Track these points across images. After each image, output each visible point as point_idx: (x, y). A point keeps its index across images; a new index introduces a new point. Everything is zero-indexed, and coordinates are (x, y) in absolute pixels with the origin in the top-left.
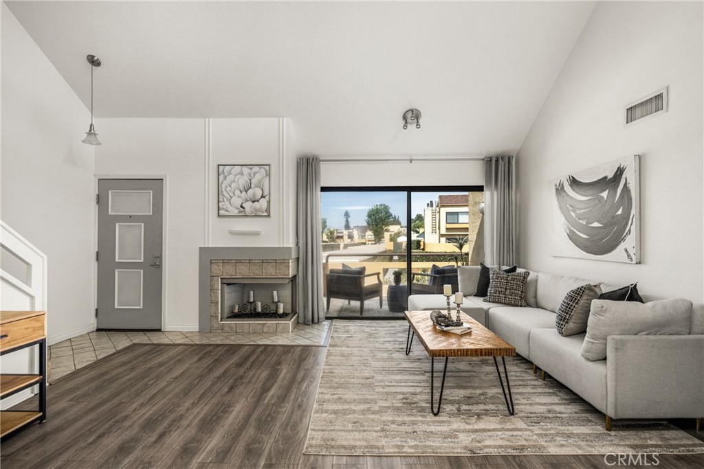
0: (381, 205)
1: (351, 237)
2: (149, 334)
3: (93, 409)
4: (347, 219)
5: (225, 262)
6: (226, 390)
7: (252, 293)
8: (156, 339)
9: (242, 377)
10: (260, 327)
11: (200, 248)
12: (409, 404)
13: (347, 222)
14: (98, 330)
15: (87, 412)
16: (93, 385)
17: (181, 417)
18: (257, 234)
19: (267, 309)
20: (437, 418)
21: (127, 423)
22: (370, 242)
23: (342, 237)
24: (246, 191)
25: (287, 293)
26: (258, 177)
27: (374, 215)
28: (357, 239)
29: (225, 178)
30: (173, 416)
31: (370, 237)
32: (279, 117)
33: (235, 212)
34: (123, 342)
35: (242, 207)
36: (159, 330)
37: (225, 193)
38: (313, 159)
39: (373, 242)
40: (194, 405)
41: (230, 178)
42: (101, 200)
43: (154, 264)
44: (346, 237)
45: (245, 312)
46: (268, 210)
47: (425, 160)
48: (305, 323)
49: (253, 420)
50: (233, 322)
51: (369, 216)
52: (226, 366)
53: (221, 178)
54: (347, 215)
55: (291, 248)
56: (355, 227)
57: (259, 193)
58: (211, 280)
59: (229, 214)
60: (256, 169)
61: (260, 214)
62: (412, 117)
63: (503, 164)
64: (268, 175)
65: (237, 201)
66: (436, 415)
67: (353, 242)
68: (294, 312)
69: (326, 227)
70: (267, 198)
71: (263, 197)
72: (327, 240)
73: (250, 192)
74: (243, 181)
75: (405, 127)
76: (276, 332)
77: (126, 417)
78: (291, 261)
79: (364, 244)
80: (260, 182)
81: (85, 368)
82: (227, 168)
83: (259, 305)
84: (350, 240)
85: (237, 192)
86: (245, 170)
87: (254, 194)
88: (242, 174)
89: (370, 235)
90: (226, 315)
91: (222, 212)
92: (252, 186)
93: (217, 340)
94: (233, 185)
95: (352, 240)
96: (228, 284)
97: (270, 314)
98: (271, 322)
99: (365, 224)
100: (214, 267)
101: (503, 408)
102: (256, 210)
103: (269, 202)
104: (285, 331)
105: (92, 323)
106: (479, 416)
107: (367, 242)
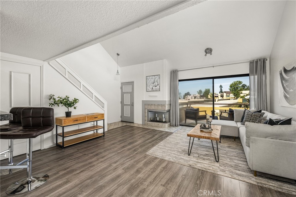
0: (237, 81)
1: (222, 96)
2: (131, 123)
3: (113, 136)
4: (221, 88)
5: (148, 105)
6: (139, 138)
7: (157, 115)
8: (132, 125)
9: (144, 136)
10: (157, 125)
11: (142, 101)
12: (184, 151)
13: (221, 89)
14: (121, 121)
15: (111, 136)
16: (114, 132)
17: (127, 141)
18: (156, 96)
19: (160, 120)
20: (189, 156)
21: (116, 140)
22: (232, 99)
23: (218, 97)
24: (153, 84)
25: (167, 116)
26: (157, 79)
27: (233, 86)
28: (225, 97)
29: (148, 80)
30: (125, 141)
31: (232, 96)
32: (162, 59)
33: (151, 90)
34: (125, 124)
35: (152, 88)
36: (133, 123)
37: (148, 85)
38: (175, 71)
39: (234, 99)
40: (130, 139)
41: (149, 80)
42: (121, 88)
43: (132, 105)
44: (219, 97)
45: (154, 120)
46: (159, 89)
47: (219, 66)
48: (173, 126)
49: (140, 145)
50: (151, 123)
51: (231, 87)
52: (143, 133)
53: (147, 80)
54: (221, 87)
55: (166, 101)
56: (224, 92)
57: (157, 84)
58: (145, 110)
59: (149, 91)
60: (156, 76)
61: (157, 90)
62: (208, 51)
63: (260, 63)
64: (159, 78)
65: (151, 87)
66: (189, 155)
67: (223, 99)
68: (170, 122)
69: (210, 92)
70: (159, 85)
71: (158, 85)
72: (210, 98)
73: (155, 83)
74: (152, 81)
75: (206, 55)
76: (162, 127)
77: (117, 139)
78: (166, 105)
79: (230, 99)
80: (157, 80)
81: (114, 129)
82: (149, 77)
83: (158, 118)
84: (222, 98)
85: (151, 84)
86: (153, 77)
87: (156, 84)
88: (152, 78)
89: (232, 95)
90: (149, 120)
91: (147, 90)
92: (155, 82)
93: (145, 127)
94: (150, 82)
95: (223, 98)
96: (150, 111)
97: (161, 121)
98: (160, 124)
99: (229, 91)
100: (146, 106)
101: (213, 159)
102: (156, 89)
103: (160, 86)
104: (165, 127)
105: (120, 119)
106: (204, 159)
107: (231, 99)
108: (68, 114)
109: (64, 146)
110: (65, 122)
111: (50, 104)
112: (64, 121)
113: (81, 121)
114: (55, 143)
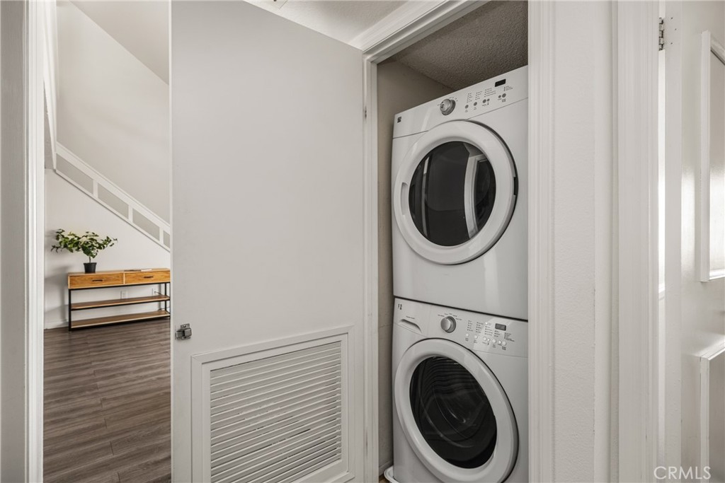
108: (89, 268)
109: (72, 327)
110: (74, 282)
111: (54, 247)
112: (71, 280)
113: (111, 283)
114: (68, 321)
